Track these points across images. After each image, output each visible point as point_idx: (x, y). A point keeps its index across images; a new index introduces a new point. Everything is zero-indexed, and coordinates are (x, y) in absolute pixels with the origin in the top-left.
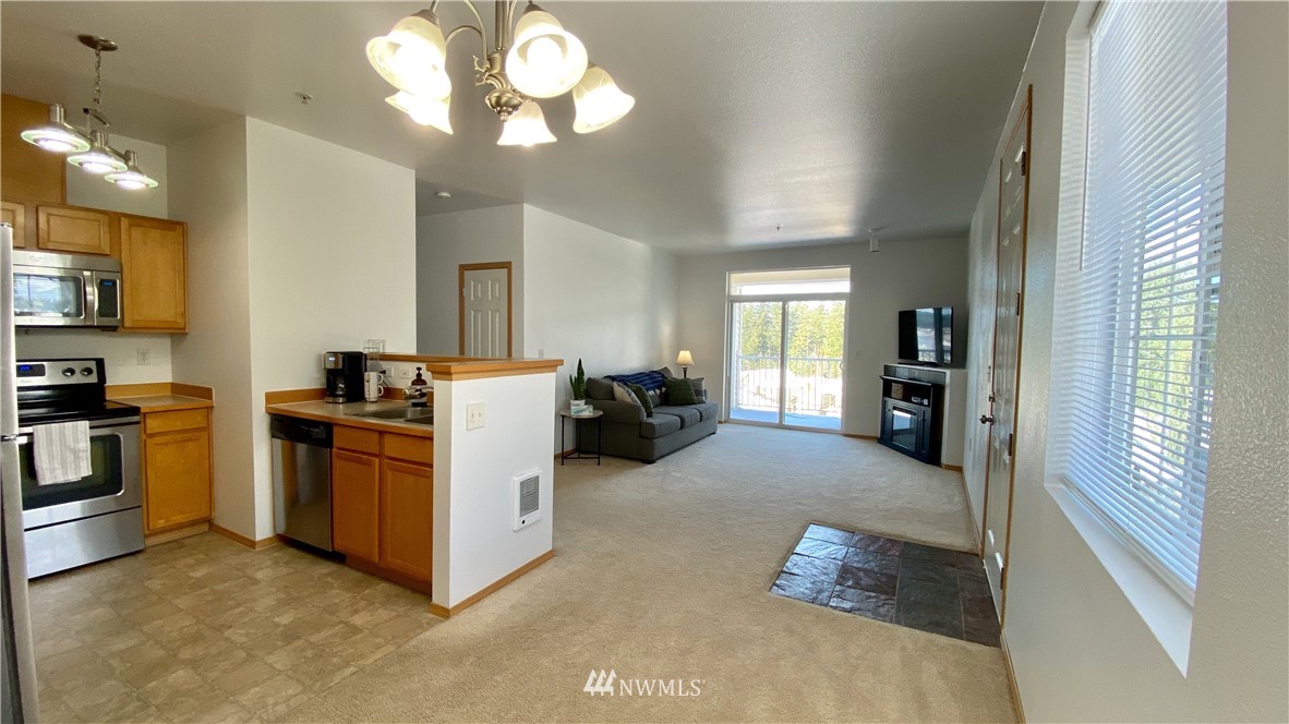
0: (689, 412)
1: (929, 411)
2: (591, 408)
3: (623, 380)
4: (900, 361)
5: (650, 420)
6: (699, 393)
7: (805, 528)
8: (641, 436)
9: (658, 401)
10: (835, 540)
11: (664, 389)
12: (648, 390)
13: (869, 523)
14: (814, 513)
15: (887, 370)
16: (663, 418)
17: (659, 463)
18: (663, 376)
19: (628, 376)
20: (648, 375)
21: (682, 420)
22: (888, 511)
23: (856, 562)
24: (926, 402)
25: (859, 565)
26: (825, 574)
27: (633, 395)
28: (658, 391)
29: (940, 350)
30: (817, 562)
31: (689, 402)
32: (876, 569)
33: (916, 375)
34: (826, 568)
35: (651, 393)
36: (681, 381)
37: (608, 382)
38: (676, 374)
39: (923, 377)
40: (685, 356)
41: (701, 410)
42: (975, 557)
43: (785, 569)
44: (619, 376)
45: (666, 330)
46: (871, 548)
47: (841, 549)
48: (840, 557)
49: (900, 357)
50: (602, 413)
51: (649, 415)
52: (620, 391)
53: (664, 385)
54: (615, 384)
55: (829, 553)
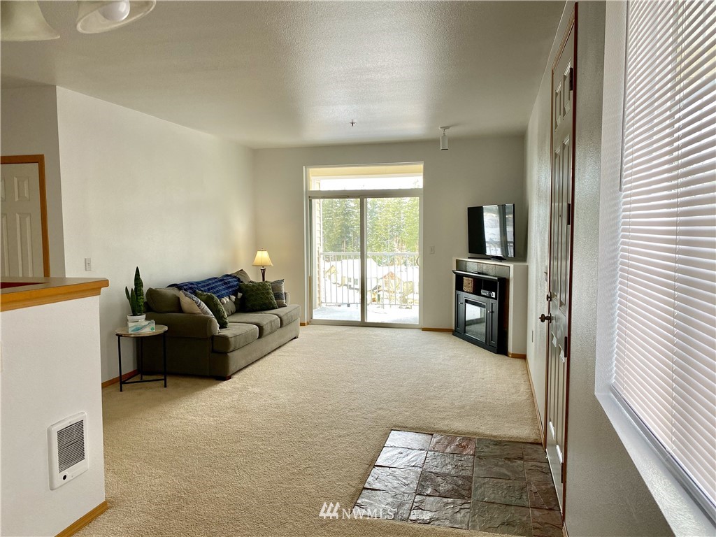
0: (267, 318)
1: (496, 303)
2: (154, 325)
3: (190, 288)
4: (470, 255)
5: (224, 332)
6: (278, 296)
7: (386, 436)
8: (213, 351)
9: (232, 307)
10: (415, 446)
11: (240, 295)
12: (220, 297)
13: (446, 422)
14: (395, 418)
15: (459, 264)
16: (238, 327)
17: (236, 378)
18: (239, 280)
19: (198, 283)
20: (221, 280)
21: (261, 328)
22: (463, 407)
23: (435, 465)
24: (493, 295)
25: (438, 470)
26: (405, 485)
27: (203, 305)
28: (233, 298)
29: (504, 244)
30: (398, 472)
31: (267, 307)
32: (453, 472)
33: (485, 269)
34: (406, 478)
35: (226, 300)
36: (259, 284)
37: (175, 291)
38: (253, 277)
39: (491, 272)
40: (263, 256)
41: (281, 314)
42: (539, 447)
43: (367, 486)
44: (186, 284)
45: (240, 228)
46: (448, 450)
47: (420, 455)
48: (419, 463)
49: (470, 251)
50: (166, 328)
51: (223, 325)
52: (187, 301)
53: (240, 290)
54: (181, 294)
55: (409, 461)
